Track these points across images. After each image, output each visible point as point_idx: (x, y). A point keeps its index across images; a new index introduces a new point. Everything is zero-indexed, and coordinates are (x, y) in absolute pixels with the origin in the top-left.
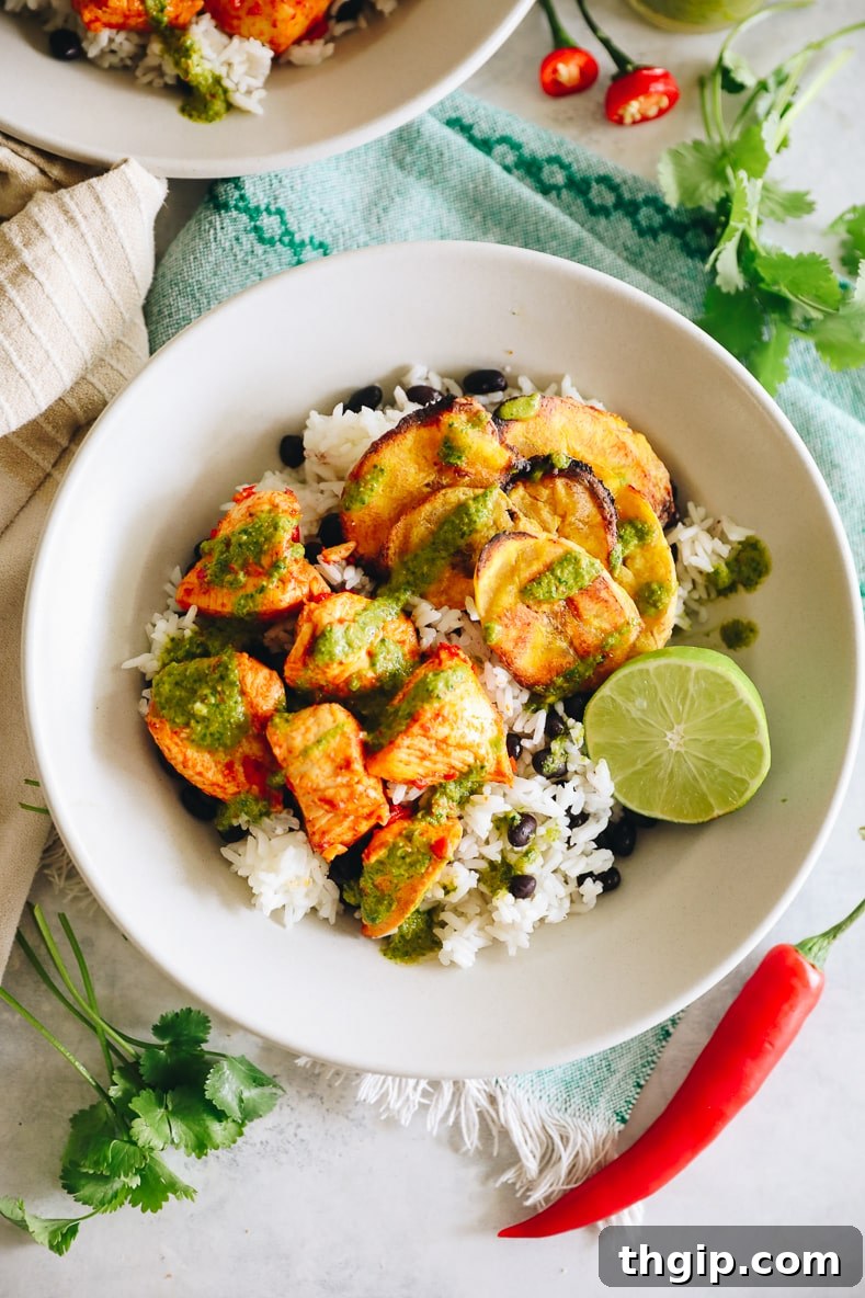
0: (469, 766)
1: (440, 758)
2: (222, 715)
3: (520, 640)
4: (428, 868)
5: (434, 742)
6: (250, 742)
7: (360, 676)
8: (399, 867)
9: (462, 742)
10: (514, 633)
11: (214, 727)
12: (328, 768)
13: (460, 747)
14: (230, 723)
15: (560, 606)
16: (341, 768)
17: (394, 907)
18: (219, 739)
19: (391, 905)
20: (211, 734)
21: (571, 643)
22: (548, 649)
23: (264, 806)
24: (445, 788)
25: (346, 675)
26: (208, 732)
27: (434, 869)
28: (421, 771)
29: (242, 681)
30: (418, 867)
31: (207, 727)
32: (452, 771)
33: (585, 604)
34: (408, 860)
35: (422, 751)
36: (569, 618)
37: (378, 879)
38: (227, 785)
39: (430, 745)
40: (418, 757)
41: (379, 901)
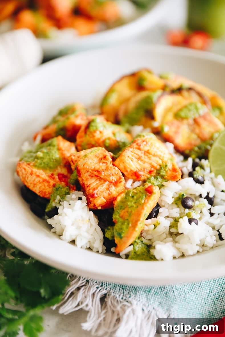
0: (160, 165)
1: (146, 159)
2: (49, 156)
3: (176, 133)
4: (145, 201)
5: (143, 152)
6: (61, 168)
7: (109, 139)
8: (131, 202)
9: (156, 154)
10: (173, 129)
11: (46, 160)
12: (96, 160)
13: (154, 155)
14: (53, 159)
15: (191, 121)
16: (102, 159)
17: (130, 225)
18: (47, 165)
19: (128, 224)
20: (44, 163)
21: (199, 137)
22: (189, 138)
23: (67, 189)
24: (150, 179)
25: (103, 138)
26: (43, 162)
27: (148, 201)
28: (139, 167)
29: (58, 145)
30: (140, 199)
31: (42, 161)
32: (152, 169)
33: (201, 121)
34: (135, 197)
35: (138, 155)
36: (196, 126)
37: (122, 213)
38: (50, 181)
39: (142, 153)
40: (136, 158)
41: (123, 224)
